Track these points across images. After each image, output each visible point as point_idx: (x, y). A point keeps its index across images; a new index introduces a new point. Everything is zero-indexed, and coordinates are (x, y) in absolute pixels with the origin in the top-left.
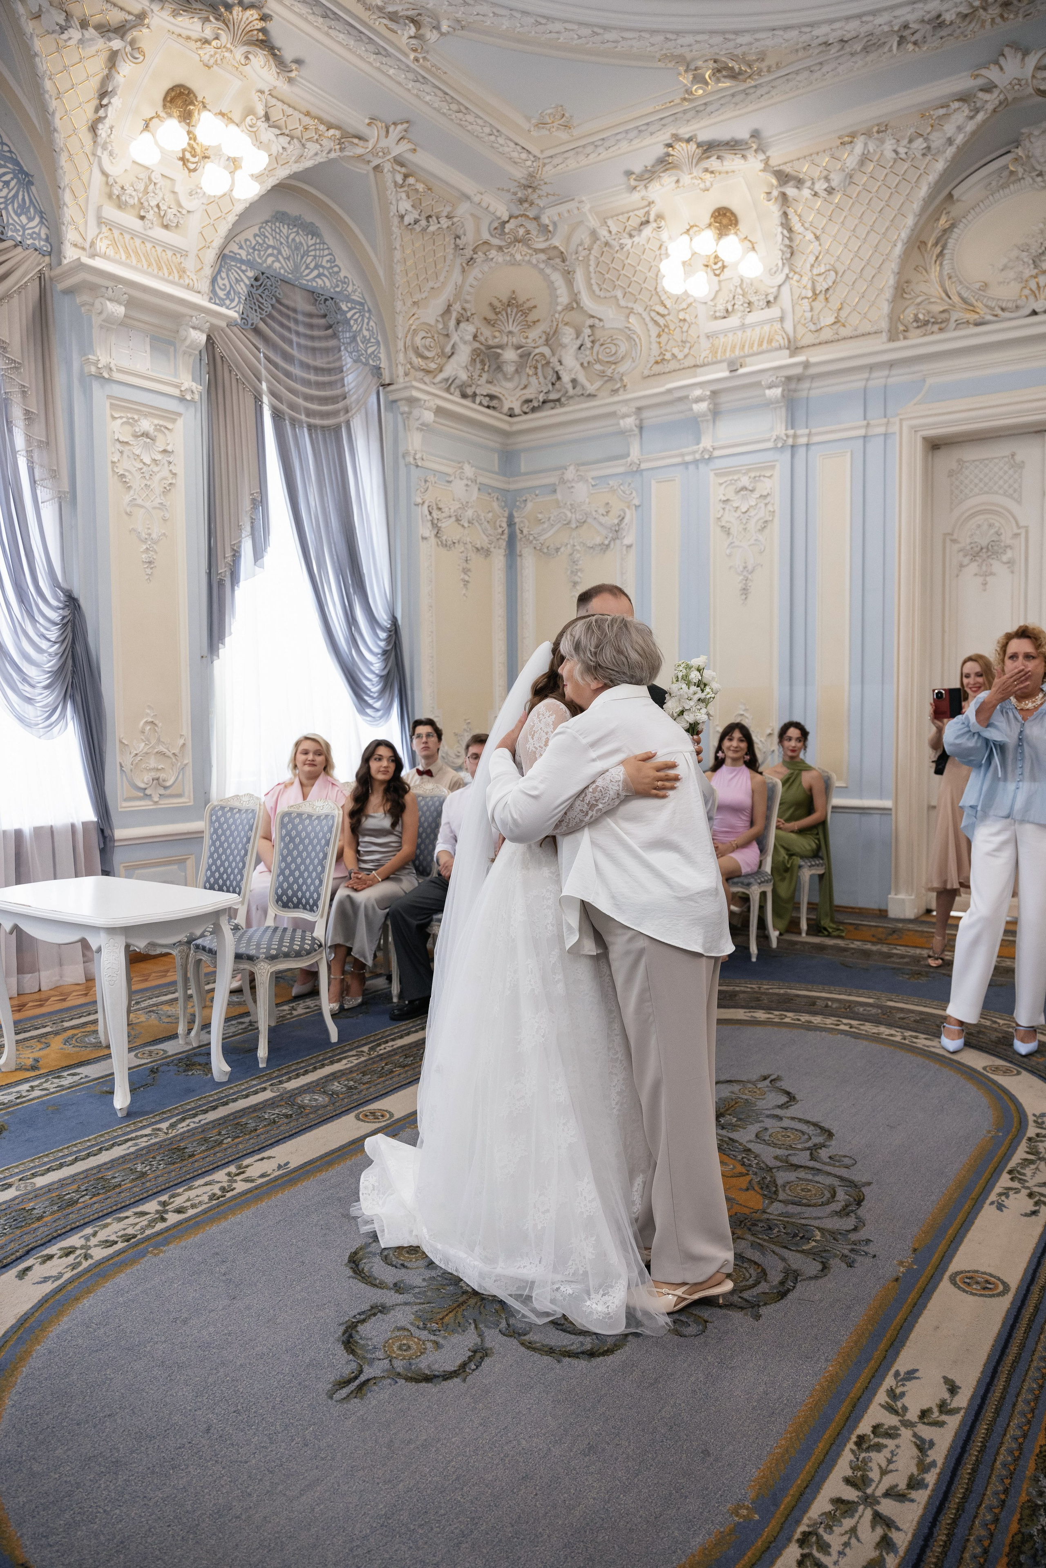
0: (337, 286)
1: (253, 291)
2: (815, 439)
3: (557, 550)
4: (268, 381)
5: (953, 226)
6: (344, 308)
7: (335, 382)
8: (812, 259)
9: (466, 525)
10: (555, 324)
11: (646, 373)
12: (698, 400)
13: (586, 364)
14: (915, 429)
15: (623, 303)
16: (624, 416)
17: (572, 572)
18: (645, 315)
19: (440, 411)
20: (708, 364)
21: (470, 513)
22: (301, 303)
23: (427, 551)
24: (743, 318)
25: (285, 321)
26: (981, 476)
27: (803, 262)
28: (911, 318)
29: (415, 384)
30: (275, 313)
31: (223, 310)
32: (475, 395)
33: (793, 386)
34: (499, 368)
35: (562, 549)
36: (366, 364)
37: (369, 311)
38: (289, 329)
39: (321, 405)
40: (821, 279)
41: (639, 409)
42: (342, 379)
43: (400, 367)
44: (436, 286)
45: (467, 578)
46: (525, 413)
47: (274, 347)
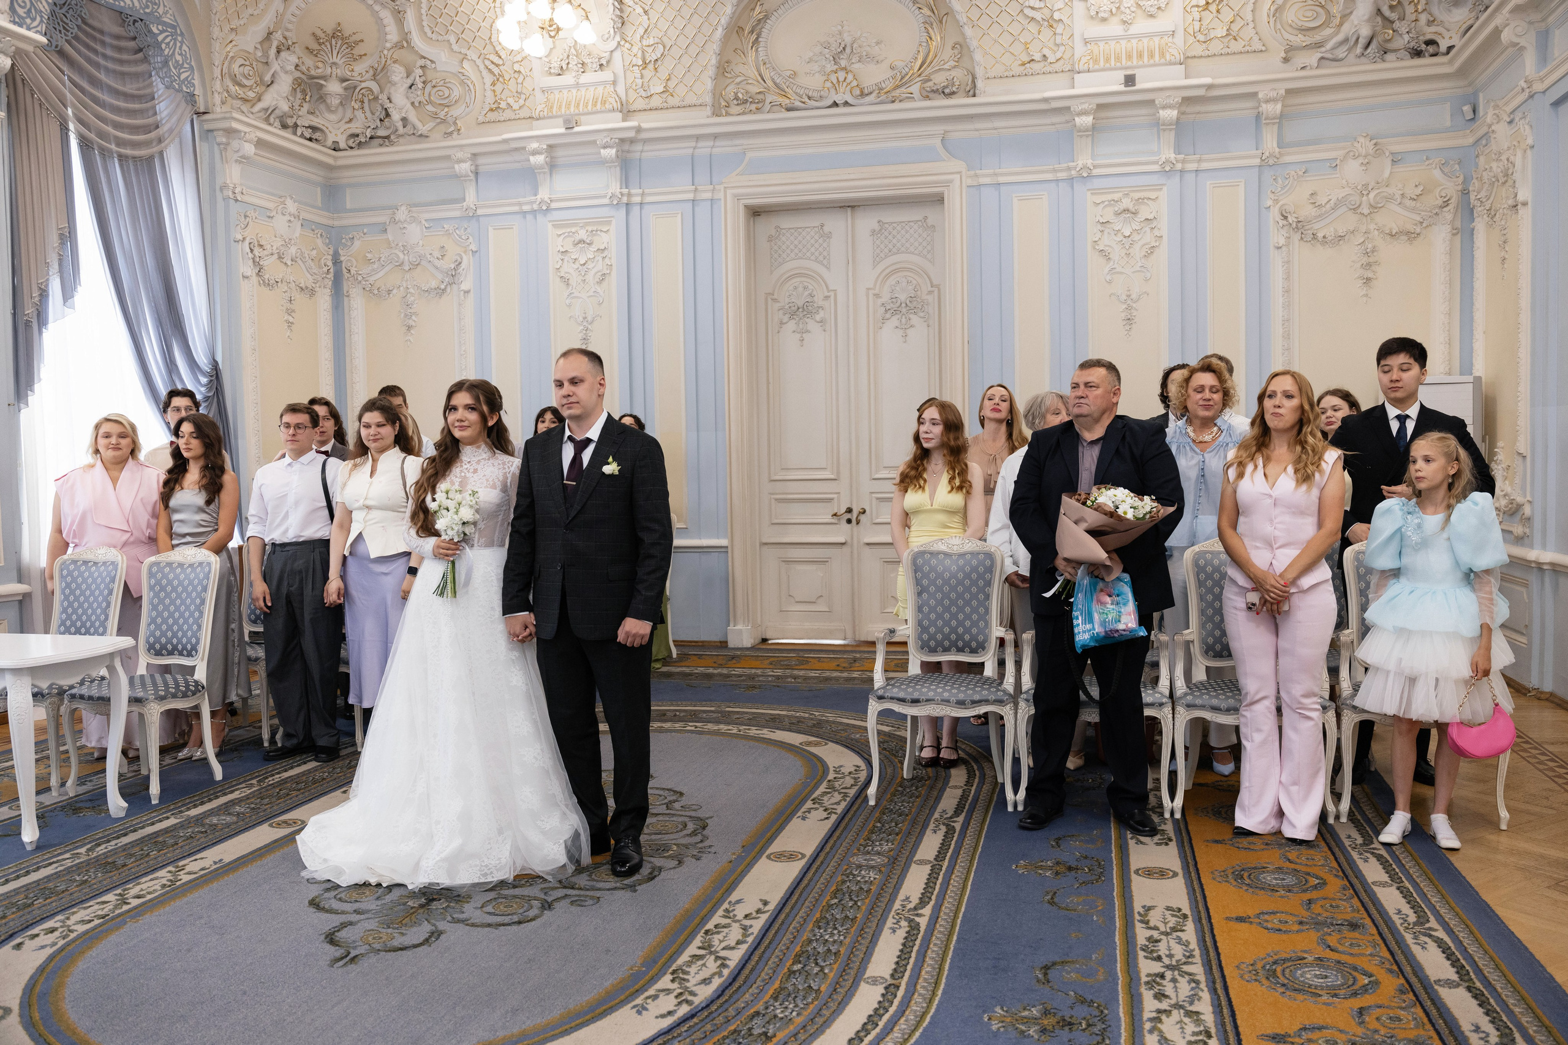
0: (148, 7)
1: (57, 9)
2: (648, 199)
3: (389, 292)
4: (74, 107)
5: (766, 17)
6: (155, 31)
7: (147, 110)
8: (641, 31)
9: (289, 263)
10: (383, 60)
11: (481, 119)
12: (535, 153)
13: (417, 104)
14: (738, 198)
15: (455, 47)
16: (460, 161)
17: (406, 315)
18: (479, 62)
19: (260, 143)
20: (544, 118)
21: (293, 250)
22: (109, 25)
23: (248, 291)
24: (577, 77)
25: (92, 44)
26: (796, 242)
27: (634, 32)
28: (732, 95)
29: (236, 115)
30: (80, 34)
31: (23, 31)
32: (296, 126)
33: (626, 147)
34: (322, 99)
35: (395, 291)
36: (180, 91)
37: (182, 34)
38: (96, 52)
39: (131, 133)
40: (650, 50)
41: (474, 155)
42: (154, 107)
43: (216, 95)
44: (255, 13)
45: (291, 319)
46: (351, 148)
47: (80, 70)
